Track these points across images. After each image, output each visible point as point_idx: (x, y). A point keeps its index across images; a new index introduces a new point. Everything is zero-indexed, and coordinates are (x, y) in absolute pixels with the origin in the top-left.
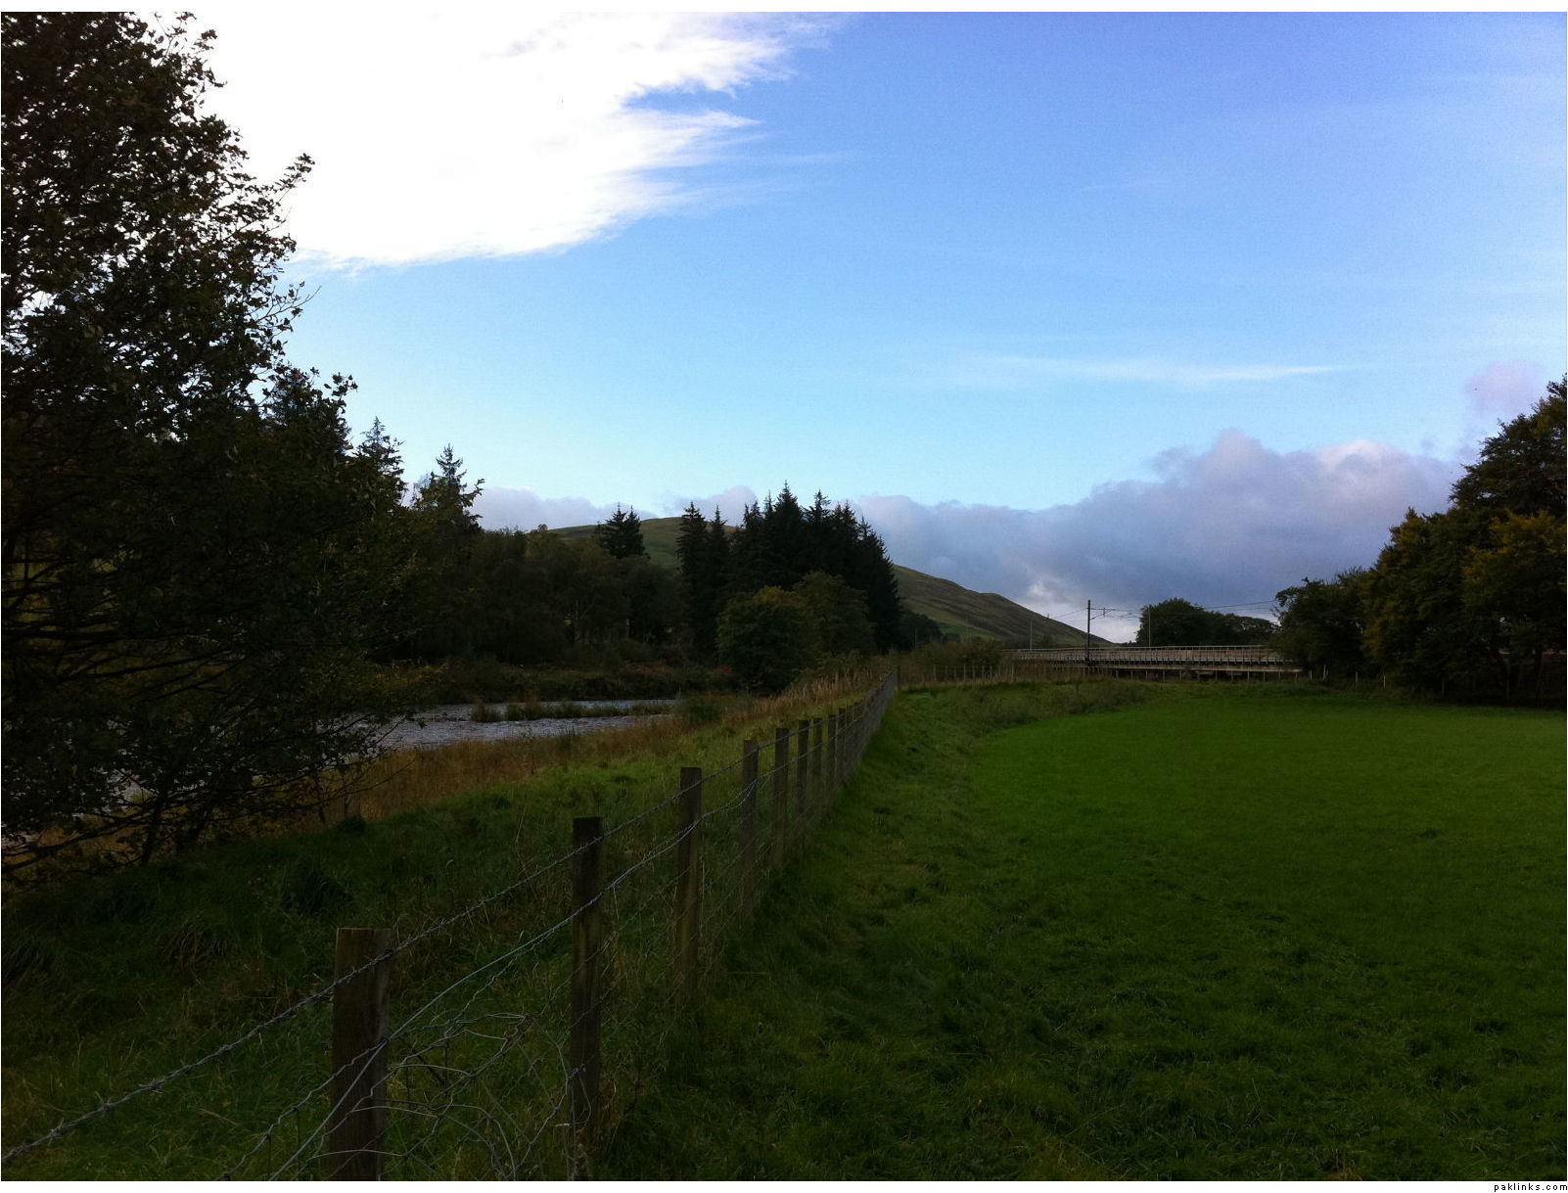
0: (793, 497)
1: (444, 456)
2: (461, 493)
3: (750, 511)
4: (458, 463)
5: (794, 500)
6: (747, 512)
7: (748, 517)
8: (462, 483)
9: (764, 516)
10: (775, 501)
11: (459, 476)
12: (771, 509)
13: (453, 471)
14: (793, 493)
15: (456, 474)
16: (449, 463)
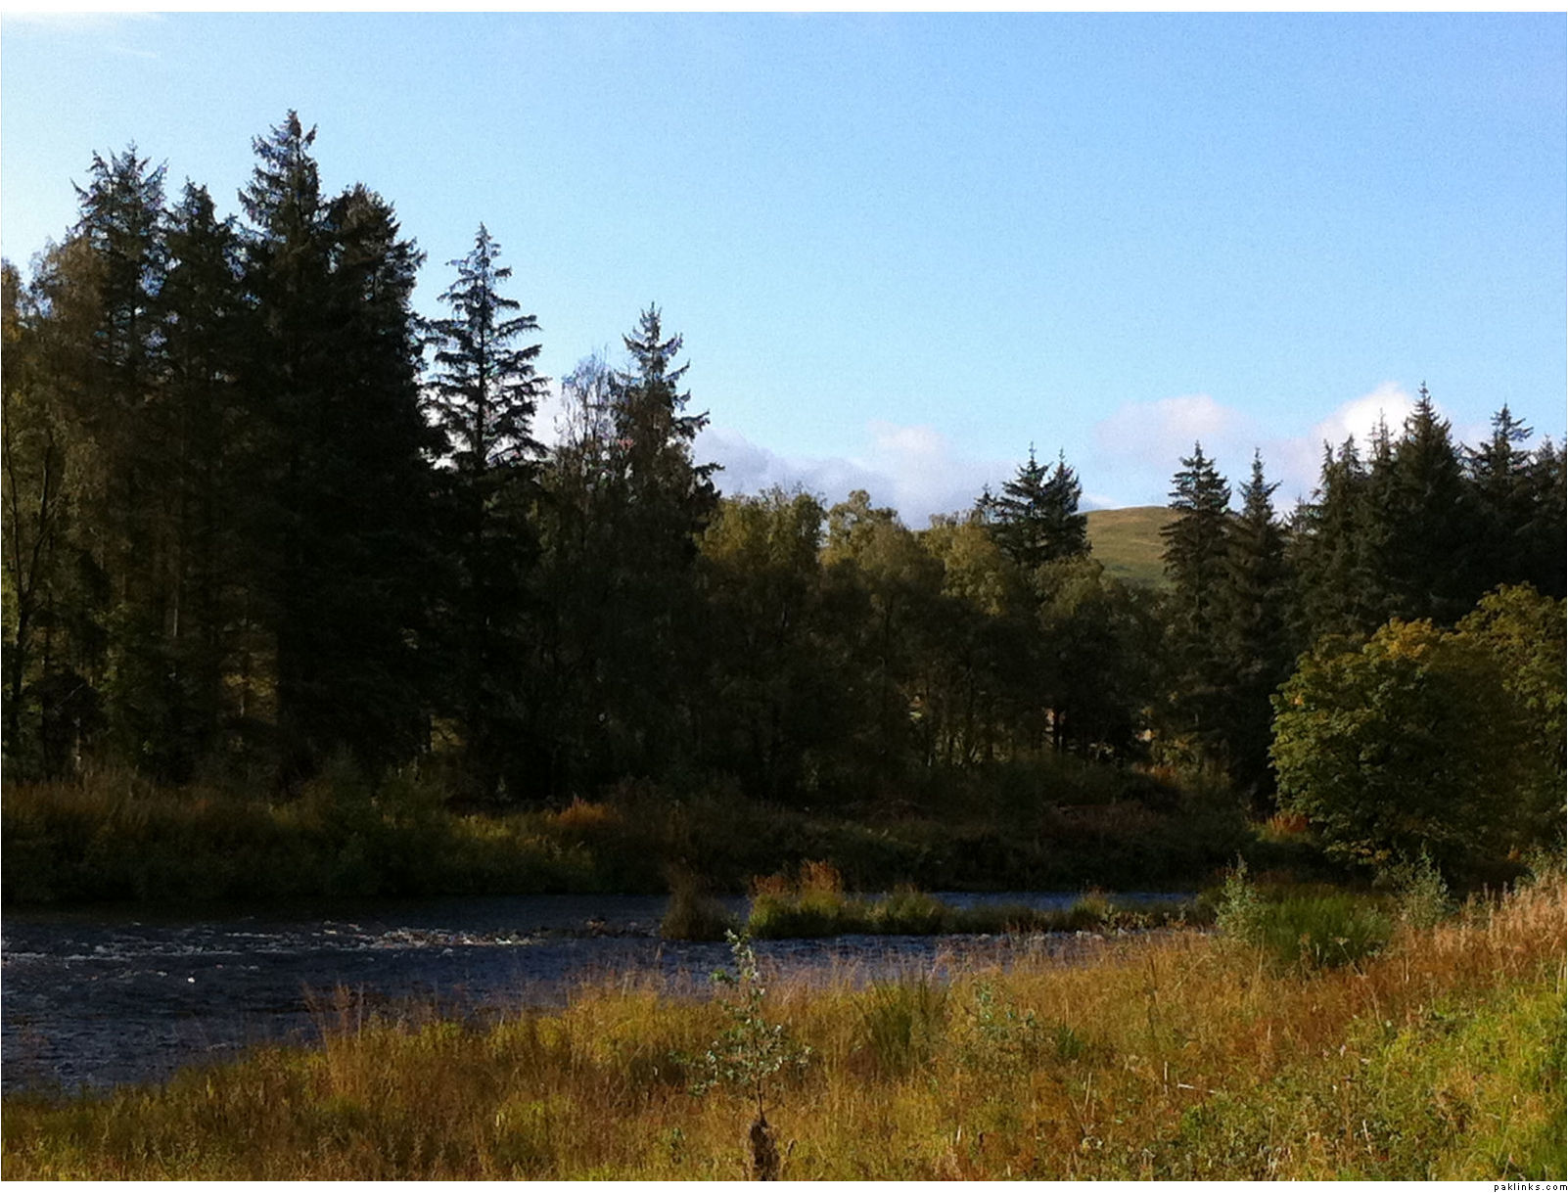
0: (1440, 422)
1: (641, 330)
2: (677, 414)
3: (1336, 459)
4: (672, 346)
5: (1443, 430)
6: (1329, 459)
7: (1332, 473)
8: (680, 392)
9: (1369, 469)
10: (1397, 434)
11: (675, 375)
12: (1386, 451)
13: (659, 364)
14: (1441, 414)
15: (667, 371)
16: (652, 347)
